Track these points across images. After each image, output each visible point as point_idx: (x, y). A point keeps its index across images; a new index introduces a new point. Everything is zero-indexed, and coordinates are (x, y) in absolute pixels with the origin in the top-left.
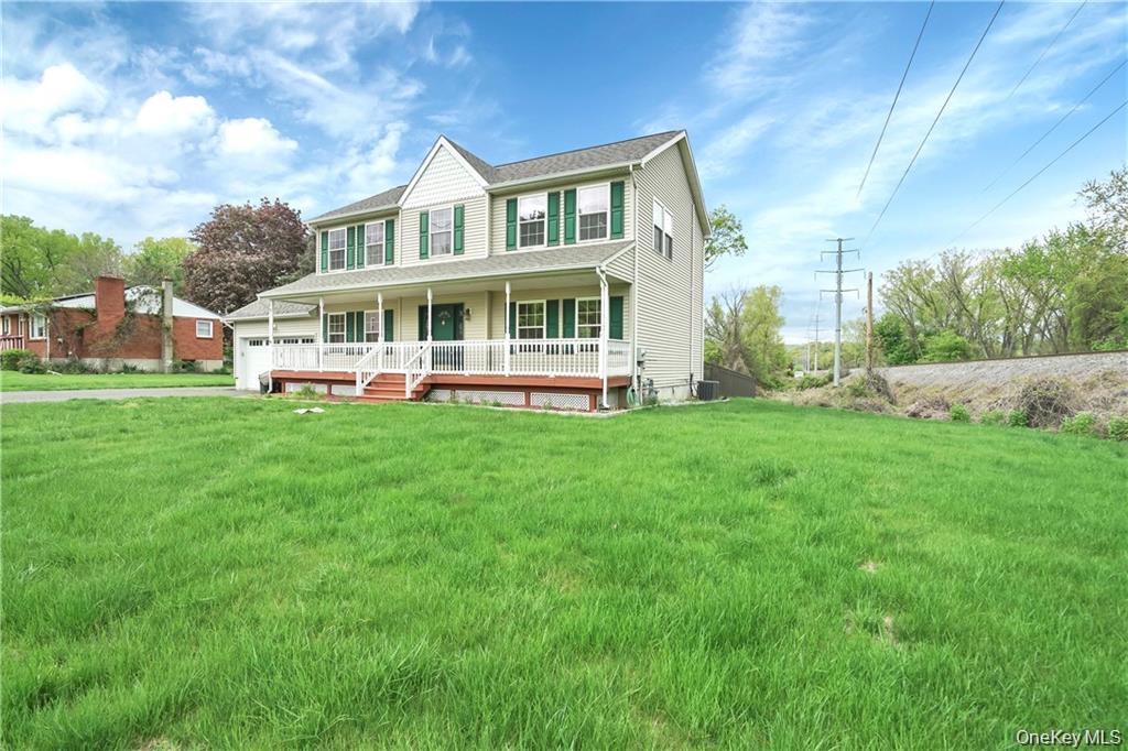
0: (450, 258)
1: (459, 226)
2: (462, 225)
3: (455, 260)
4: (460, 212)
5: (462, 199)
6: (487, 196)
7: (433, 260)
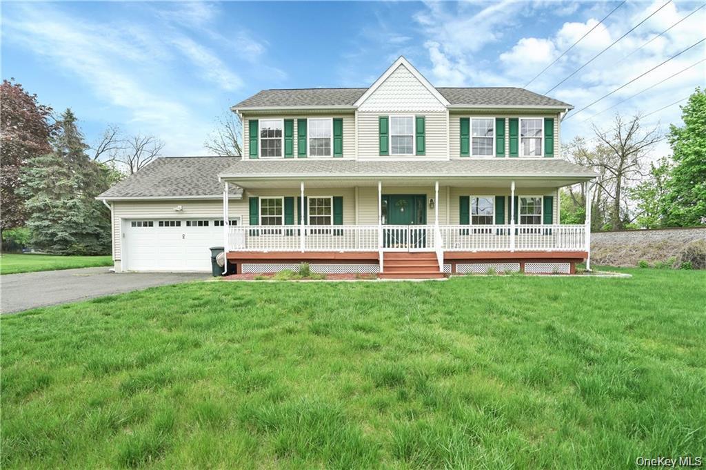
0: (412, 157)
1: (421, 133)
2: (423, 132)
3: (417, 160)
4: (421, 122)
5: (423, 112)
6: (448, 112)
7: (393, 157)
